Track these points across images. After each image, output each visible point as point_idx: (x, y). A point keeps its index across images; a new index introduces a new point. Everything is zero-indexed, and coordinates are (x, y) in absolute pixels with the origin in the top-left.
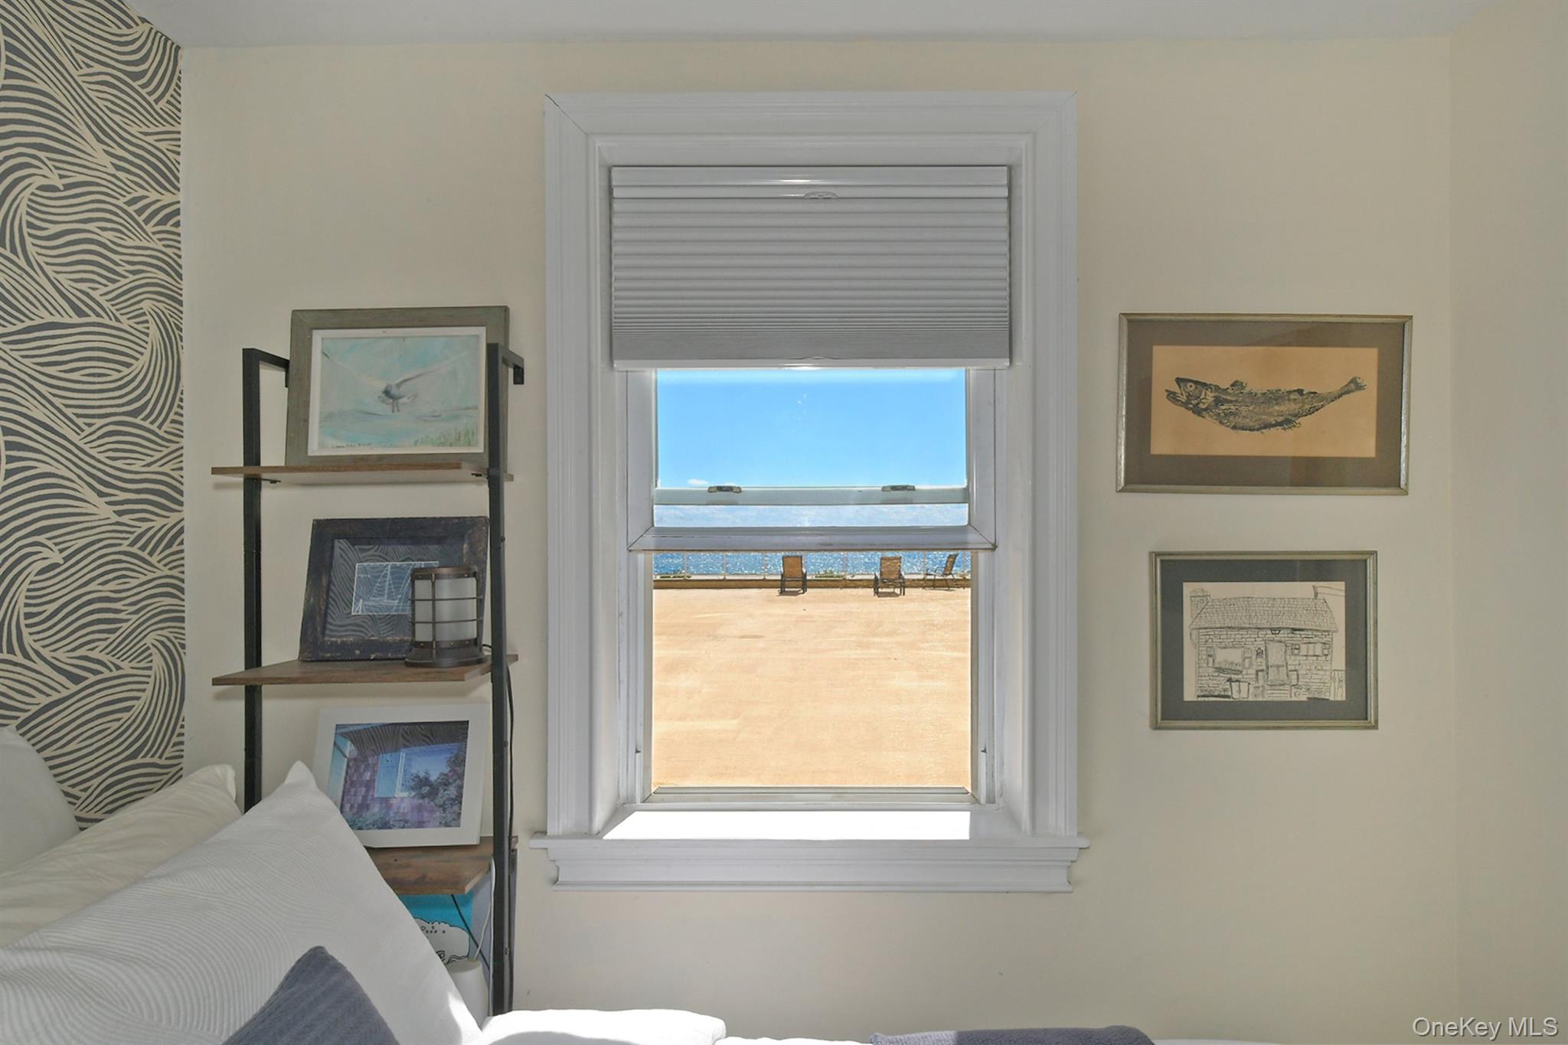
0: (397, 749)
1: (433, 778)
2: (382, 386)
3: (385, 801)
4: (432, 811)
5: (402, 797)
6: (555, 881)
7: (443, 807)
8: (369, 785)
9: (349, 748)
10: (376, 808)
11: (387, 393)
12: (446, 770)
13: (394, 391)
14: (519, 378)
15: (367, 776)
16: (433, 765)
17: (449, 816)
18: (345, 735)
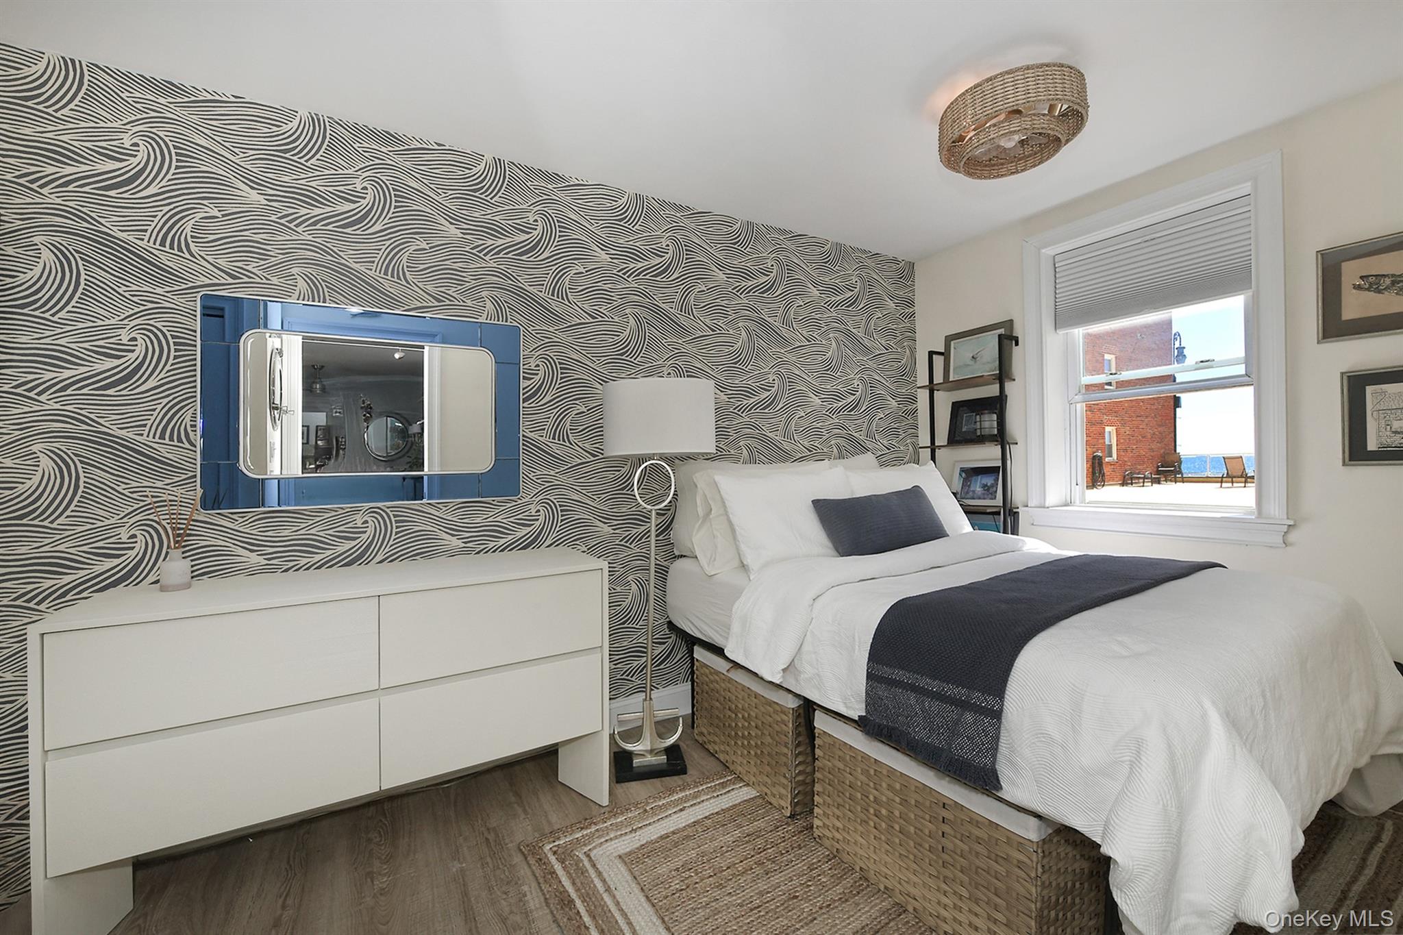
0: (978, 475)
1: (989, 485)
2: (971, 355)
3: (974, 491)
4: (988, 495)
5: (979, 489)
6: (1033, 524)
7: (991, 494)
8: (969, 486)
9: (964, 475)
10: (971, 493)
11: (973, 357)
12: (993, 482)
13: (975, 357)
14: (1017, 344)
15: (969, 483)
16: (989, 480)
17: (993, 497)
18: (963, 471)
